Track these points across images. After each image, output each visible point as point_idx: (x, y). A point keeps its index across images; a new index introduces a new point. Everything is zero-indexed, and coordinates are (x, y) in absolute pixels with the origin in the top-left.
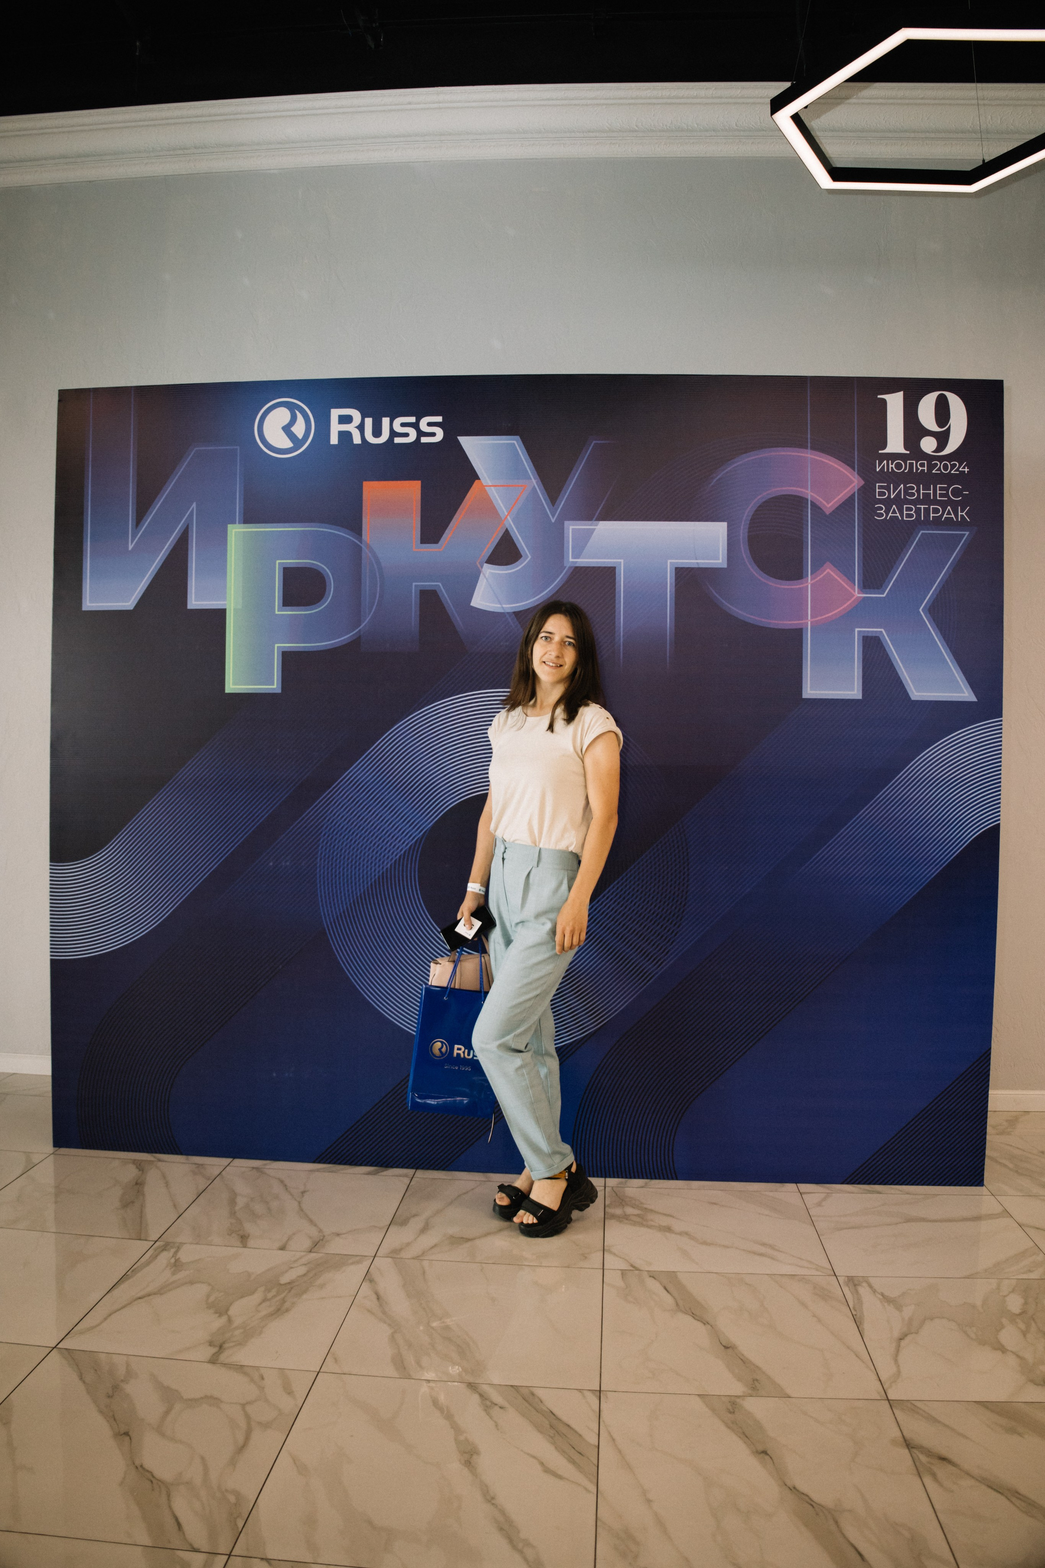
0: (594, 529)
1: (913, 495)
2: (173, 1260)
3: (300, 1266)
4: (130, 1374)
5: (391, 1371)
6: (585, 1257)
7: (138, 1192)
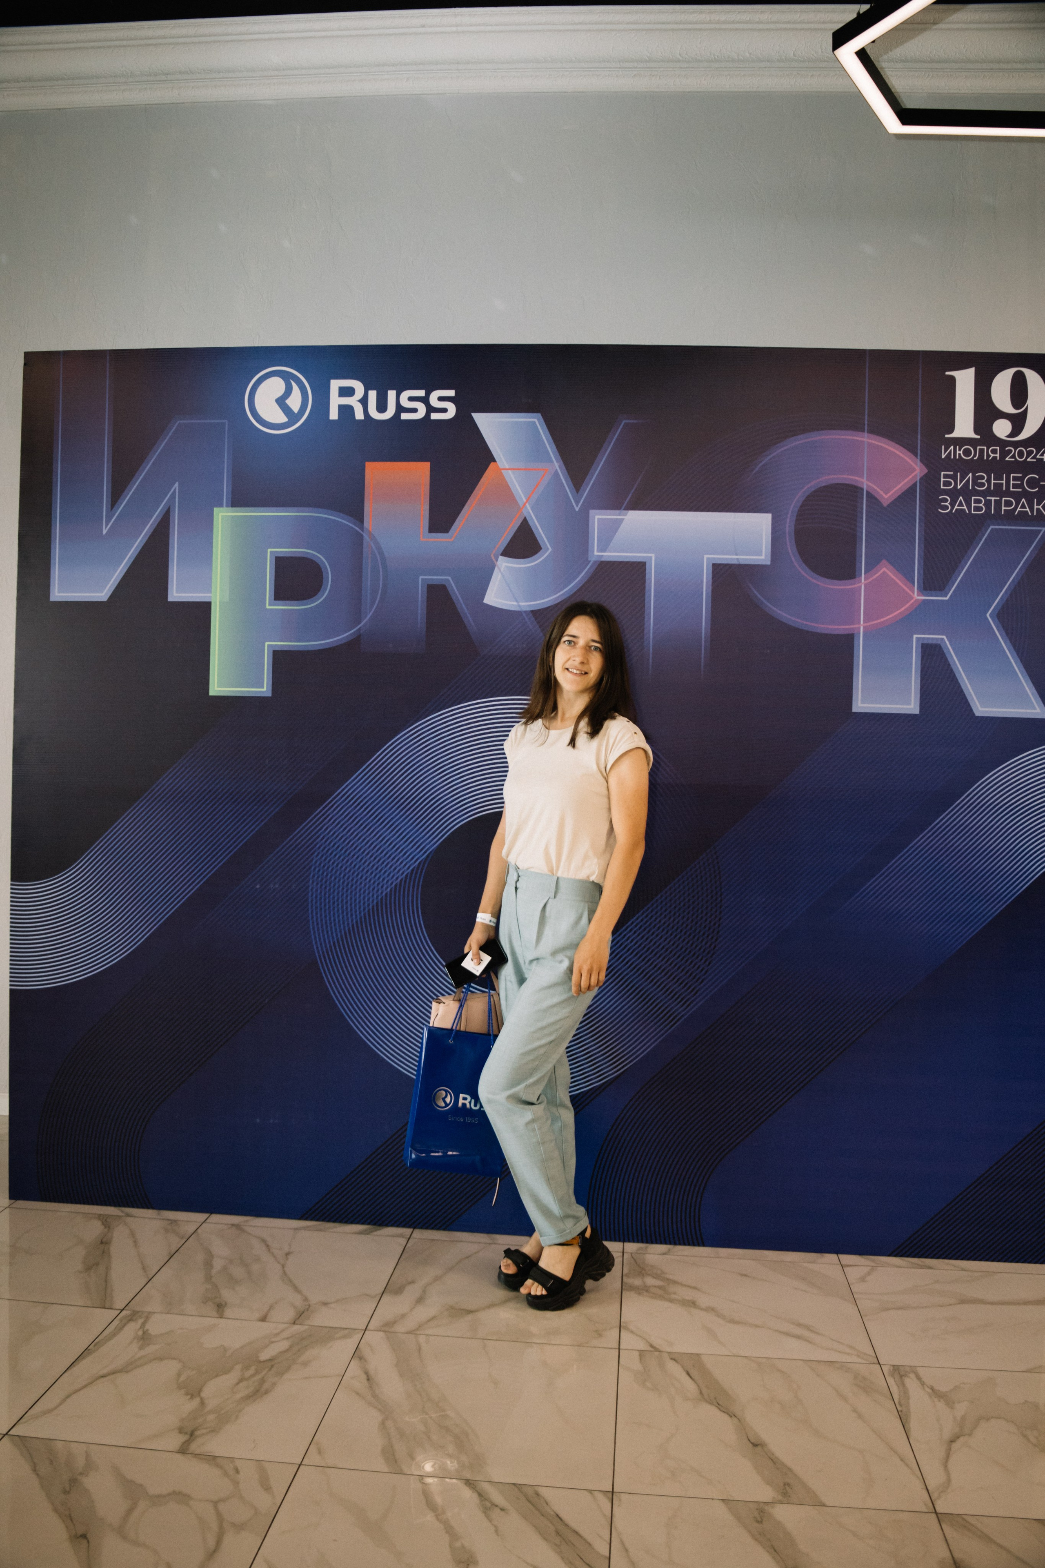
0: (623, 519)
1: (983, 485)
2: (140, 1333)
3: (284, 1339)
4: (90, 1466)
5: (380, 1464)
6: (599, 1334)
7: (104, 1252)
